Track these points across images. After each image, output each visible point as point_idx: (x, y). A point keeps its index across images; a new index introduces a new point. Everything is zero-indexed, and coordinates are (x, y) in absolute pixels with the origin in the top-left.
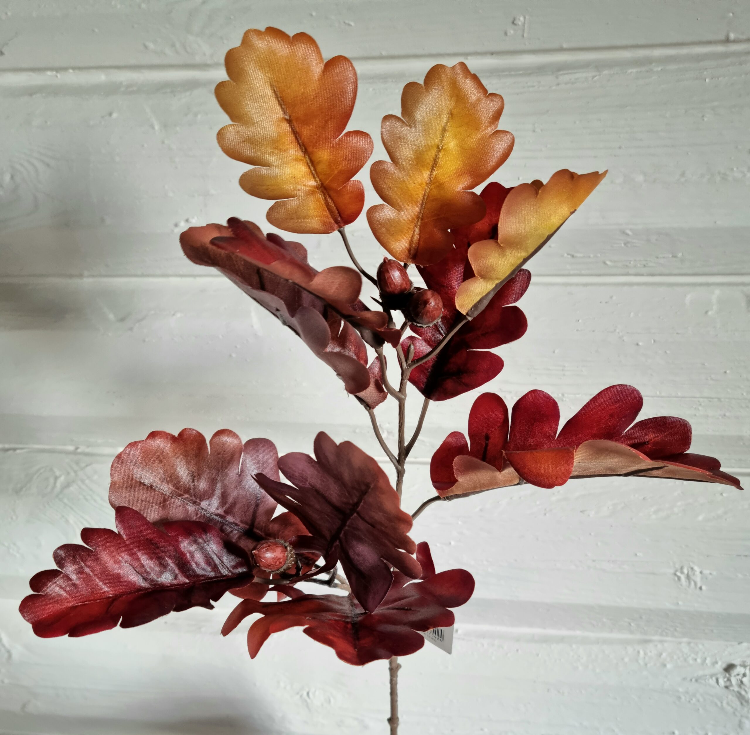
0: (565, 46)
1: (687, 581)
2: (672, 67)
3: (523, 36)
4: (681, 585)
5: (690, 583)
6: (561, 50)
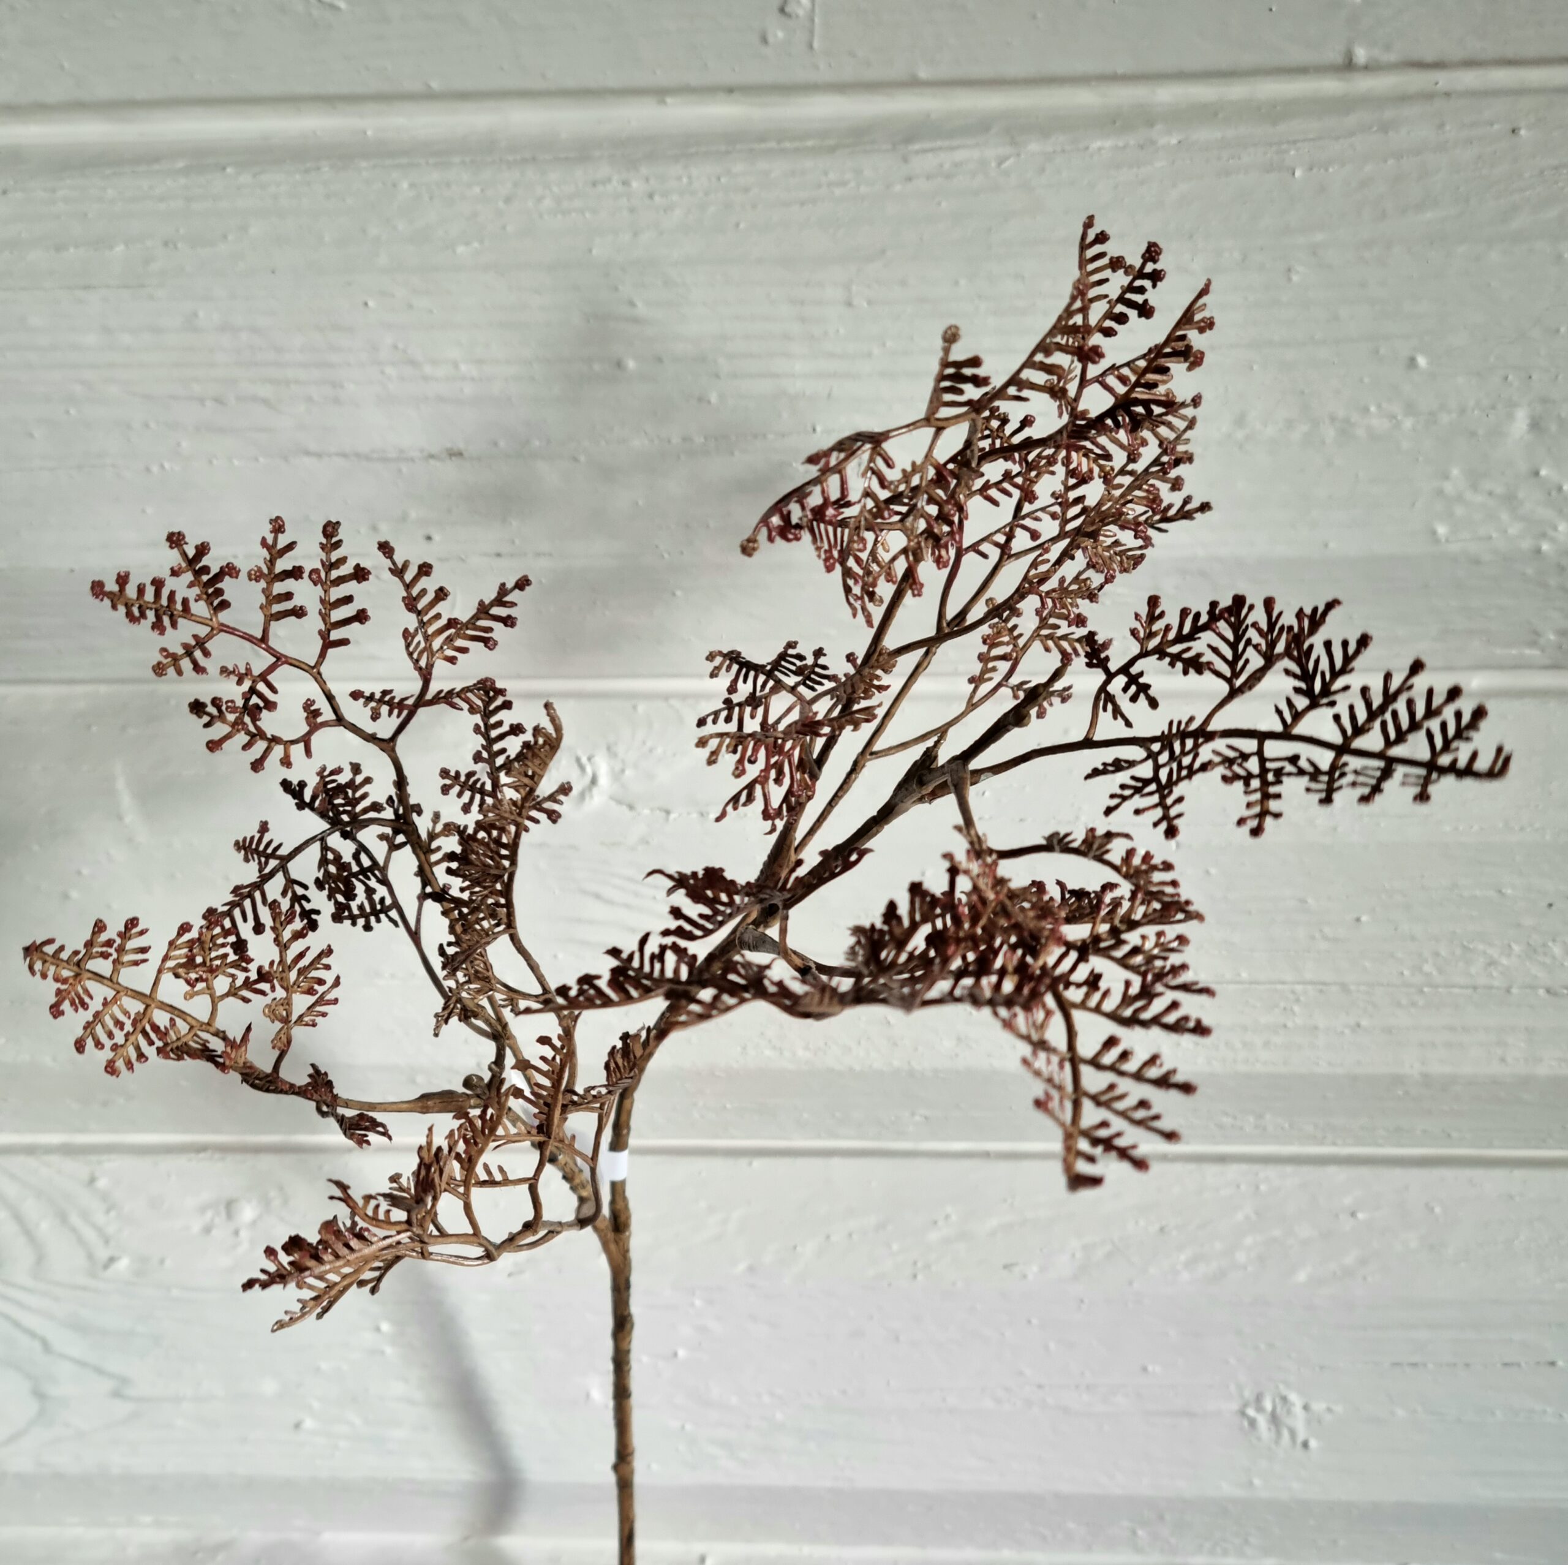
0: (923, 74)
1: (1273, 1428)
2: (1205, 134)
3: (811, 46)
4: (1259, 1439)
5: (1279, 1434)
6: (913, 83)
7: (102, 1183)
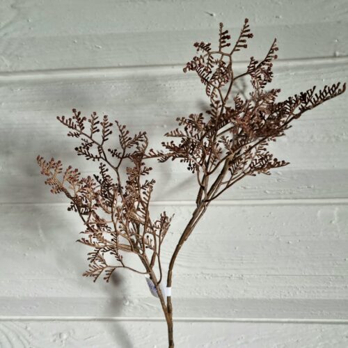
7: (29, 329)
